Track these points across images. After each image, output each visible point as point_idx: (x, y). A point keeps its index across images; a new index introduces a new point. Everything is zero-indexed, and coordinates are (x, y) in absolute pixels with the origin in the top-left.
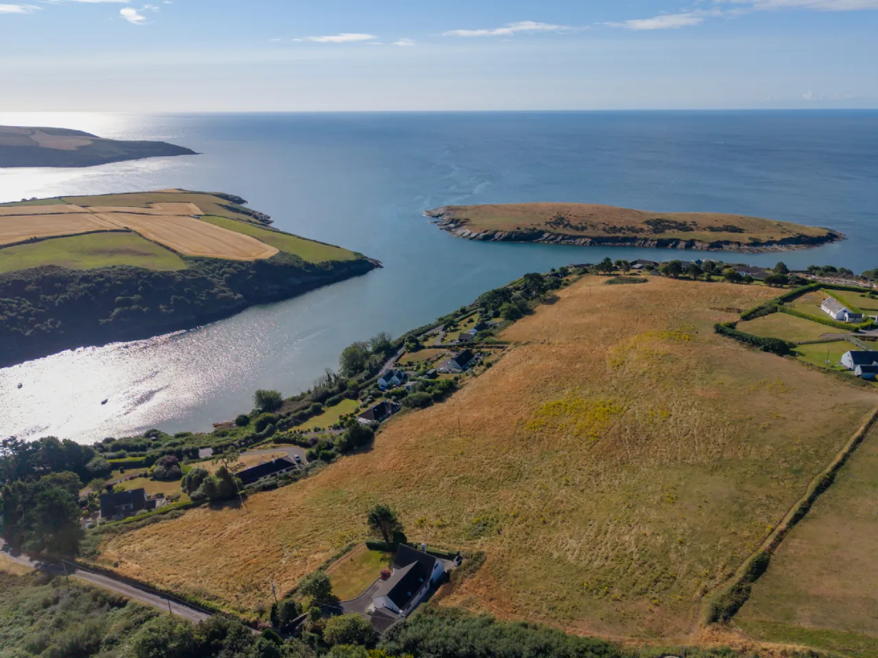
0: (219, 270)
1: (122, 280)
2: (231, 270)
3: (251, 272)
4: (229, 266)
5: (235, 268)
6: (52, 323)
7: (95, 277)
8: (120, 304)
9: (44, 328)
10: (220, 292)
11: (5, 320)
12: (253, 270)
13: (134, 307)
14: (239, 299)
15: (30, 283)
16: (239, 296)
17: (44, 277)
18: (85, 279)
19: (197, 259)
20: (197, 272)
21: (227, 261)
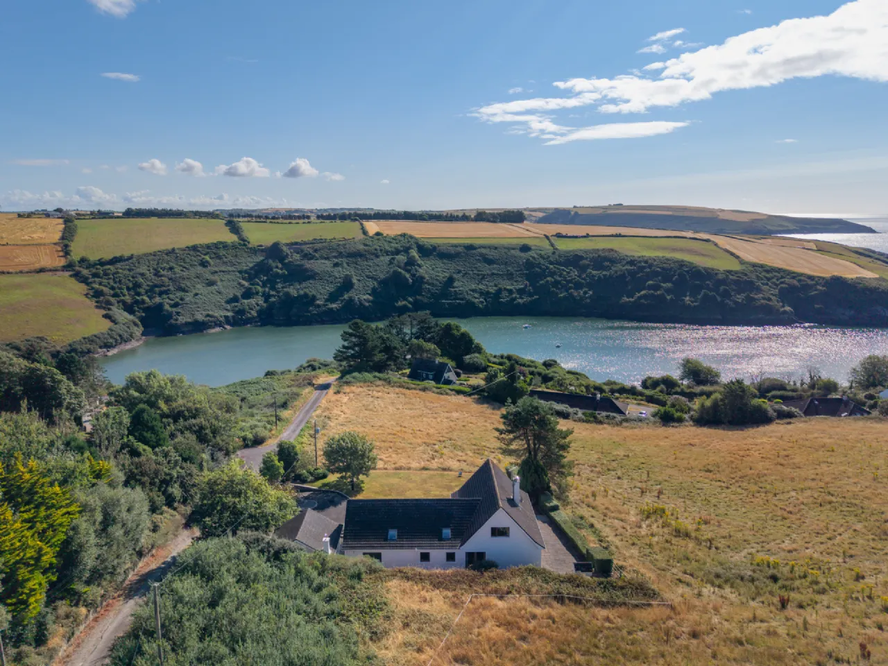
0: (777, 280)
1: (663, 269)
2: (795, 282)
3: (819, 287)
4: (794, 278)
5: (799, 281)
6: (585, 293)
7: (640, 262)
8: (650, 287)
9: (576, 294)
10: (764, 299)
11: (552, 282)
12: (823, 286)
13: (659, 292)
14: (785, 312)
15: (586, 258)
16: (788, 308)
17: (599, 256)
18: (632, 263)
19: (754, 265)
20: (746, 275)
21: (794, 273)
